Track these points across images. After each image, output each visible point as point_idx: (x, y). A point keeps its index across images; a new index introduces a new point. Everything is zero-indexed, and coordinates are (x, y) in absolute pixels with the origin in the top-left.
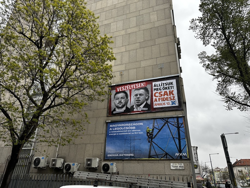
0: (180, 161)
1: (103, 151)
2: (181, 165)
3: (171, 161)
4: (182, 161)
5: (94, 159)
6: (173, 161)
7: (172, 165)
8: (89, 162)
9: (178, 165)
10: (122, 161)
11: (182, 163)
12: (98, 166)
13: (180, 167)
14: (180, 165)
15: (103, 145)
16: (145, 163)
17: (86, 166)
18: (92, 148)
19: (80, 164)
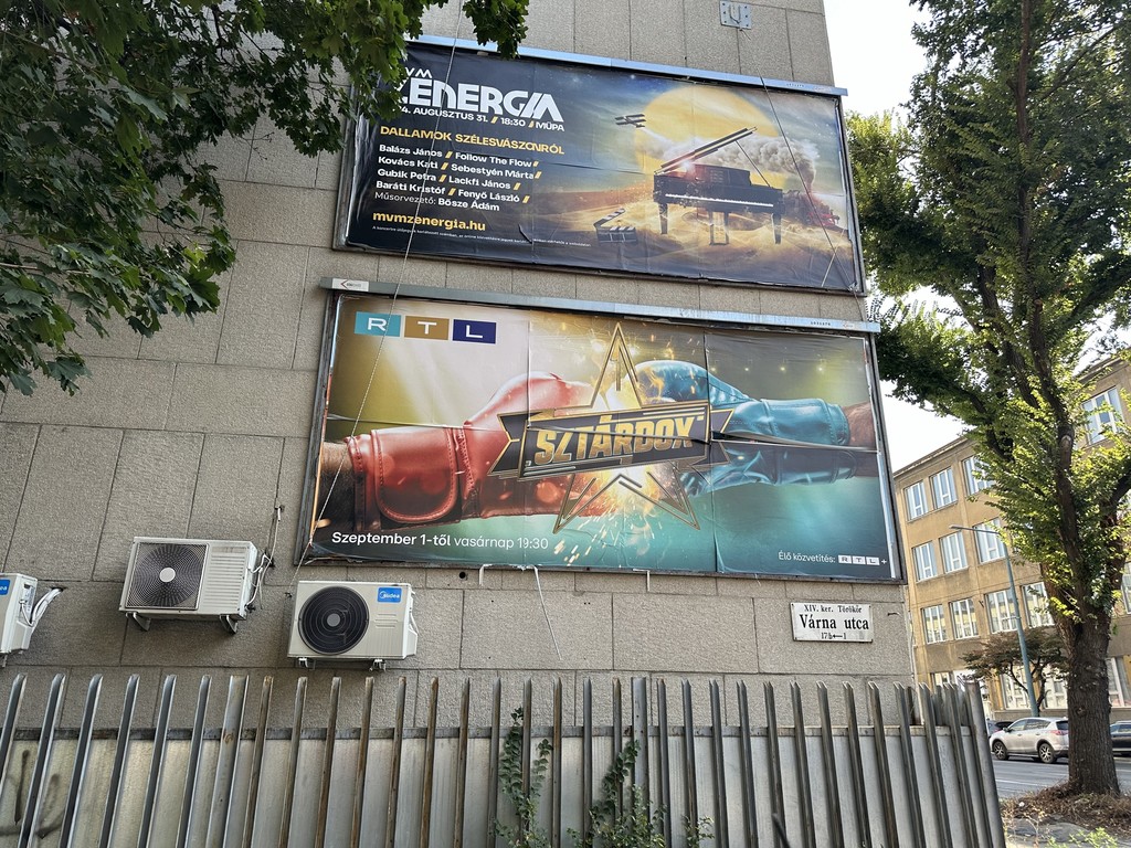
0: (845, 592)
1: (289, 496)
2: (857, 616)
3: (796, 590)
4: (860, 592)
5: (215, 549)
6: (807, 590)
7: (804, 613)
8: (168, 575)
9: (836, 613)
10: (455, 576)
11: (861, 602)
12: (250, 608)
13: (849, 624)
14: (850, 616)
15: (295, 451)
17: (136, 599)
18: (188, 468)
19: (57, 590)
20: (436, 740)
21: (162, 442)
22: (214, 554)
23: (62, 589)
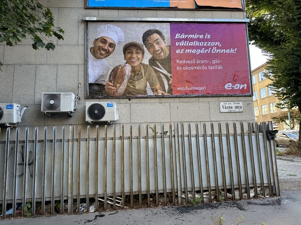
0: (236, 98)
1: (82, 80)
2: (238, 105)
3: (221, 99)
4: (240, 98)
5: (63, 95)
6: (224, 99)
7: (223, 105)
8: (52, 102)
9: (233, 105)
10: (128, 100)
11: (240, 101)
12: (75, 110)
13: (236, 107)
14: (236, 105)
15: (82, 68)
16: (174, 104)
17: (45, 108)
18: (54, 74)
19: (26, 107)
20: (124, 140)
21: (46, 68)
22: (64, 96)
23: (27, 107)
